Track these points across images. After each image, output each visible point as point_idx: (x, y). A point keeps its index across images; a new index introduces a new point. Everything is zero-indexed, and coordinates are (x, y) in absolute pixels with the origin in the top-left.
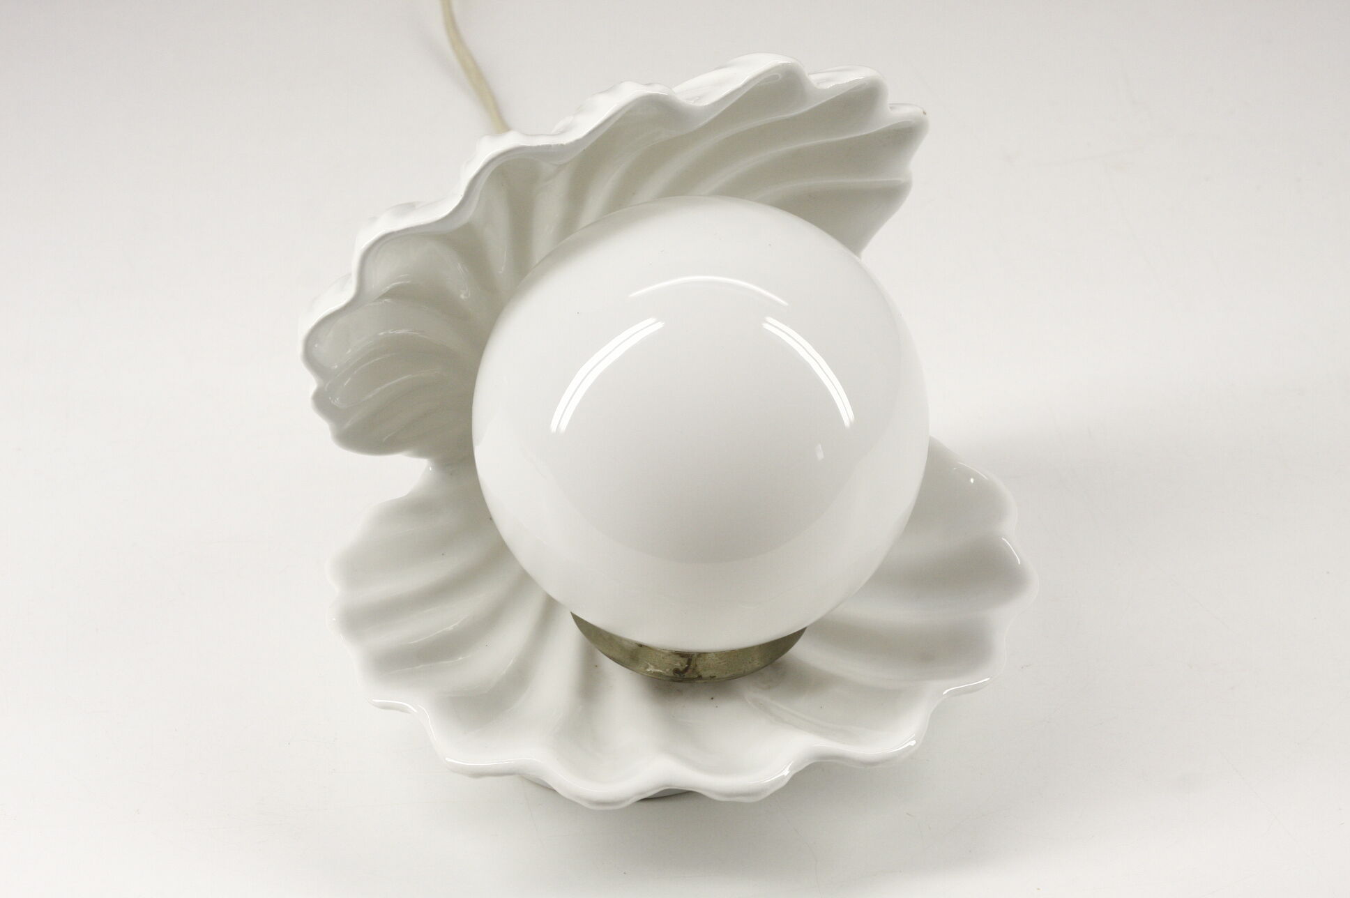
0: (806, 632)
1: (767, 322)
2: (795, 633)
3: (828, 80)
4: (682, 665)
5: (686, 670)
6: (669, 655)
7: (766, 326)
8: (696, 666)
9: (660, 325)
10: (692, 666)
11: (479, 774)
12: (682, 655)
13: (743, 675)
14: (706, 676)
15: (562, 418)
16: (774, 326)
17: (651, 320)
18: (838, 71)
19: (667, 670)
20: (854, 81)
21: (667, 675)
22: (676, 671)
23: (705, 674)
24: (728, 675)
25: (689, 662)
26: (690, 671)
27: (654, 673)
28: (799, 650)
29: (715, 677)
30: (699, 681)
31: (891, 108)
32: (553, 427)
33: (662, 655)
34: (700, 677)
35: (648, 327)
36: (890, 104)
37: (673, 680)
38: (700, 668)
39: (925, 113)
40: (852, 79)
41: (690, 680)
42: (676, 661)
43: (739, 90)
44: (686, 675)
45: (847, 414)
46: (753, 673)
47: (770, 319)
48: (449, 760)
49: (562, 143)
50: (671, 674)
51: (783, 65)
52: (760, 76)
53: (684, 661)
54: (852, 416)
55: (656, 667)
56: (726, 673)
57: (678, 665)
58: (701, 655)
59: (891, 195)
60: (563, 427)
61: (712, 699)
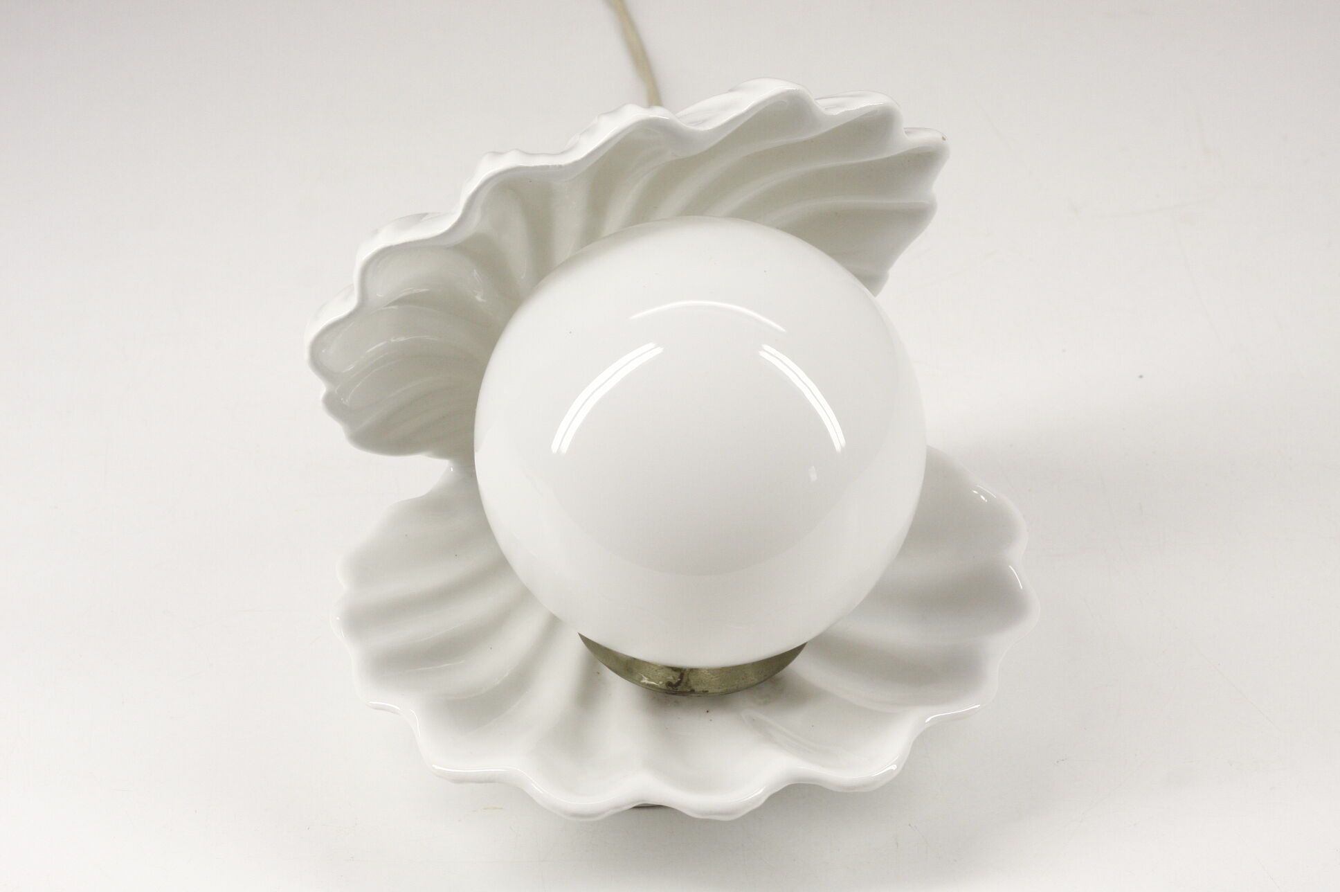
0: (806, 648)
1: (764, 350)
2: (791, 651)
3: (838, 106)
4: (674, 679)
5: (679, 683)
6: (662, 668)
7: (762, 354)
8: (688, 680)
9: (659, 350)
10: (684, 680)
11: (460, 780)
12: (675, 669)
13: (738, 690)
14: (698, 690)
15: (562, 440)
16: (771, 355)
17: (651, 345)
18: (852, 96)
19: (661, 683)
20: (864, 108)
21: (660, 687)
22: (669, 684)
23: (698, 688)
24: (720, 690)
25: (682, 676)
26: (682, 684)
27: (648, 685)
28: (798, 666)
29: (707, 691)
30: (693, 695)
31: (906, 133)
32: (555, 448)
33: (656, 668)
34: (693, 691)
35: (648, 352)
36: (905, 128)
37: (667, 692)
38: (692, 682)
39: (944, 139)
40: (863, 106)
41: (683, 693)
42: (669, 675)
43: (742, 115)
44: (679, 688)
45: (838, 440)
46: (749, 688)
47: (767, 347)
48: (437, 767)
49: (560, 164)
50: (664, 687)
51: (788, 91)
52: (764, 102)
53: (677, 675)
54: (843, 441)
55: (650, 680)
56: (719, 688)
57: (670, 678)
58: (693, 670)
59: (916, 216)
60: (565, 449)
61: (708, 712)
